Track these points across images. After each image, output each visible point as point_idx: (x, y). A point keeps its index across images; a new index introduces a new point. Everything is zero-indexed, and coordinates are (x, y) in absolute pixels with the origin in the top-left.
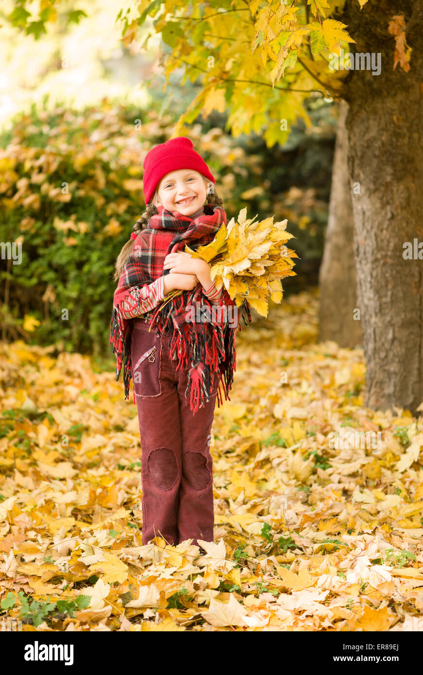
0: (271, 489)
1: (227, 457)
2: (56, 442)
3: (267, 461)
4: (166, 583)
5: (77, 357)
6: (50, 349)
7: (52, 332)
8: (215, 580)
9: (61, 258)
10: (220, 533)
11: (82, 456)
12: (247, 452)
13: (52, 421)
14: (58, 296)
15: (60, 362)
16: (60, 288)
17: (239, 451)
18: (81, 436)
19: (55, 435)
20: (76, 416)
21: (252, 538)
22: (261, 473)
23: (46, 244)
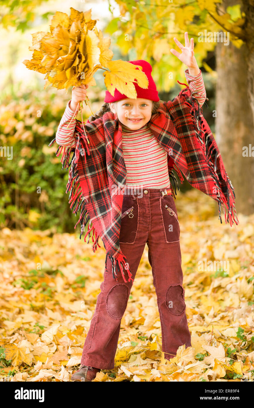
0: (228, 305)
1: (189, 288)
2: (68, 289)
3: (220, 287)
6: (47, 232)
7: (47, 221)
9: (49, 172)
11: (89, 296)
12: (202, 283)
13: (63, 276)
14: (50, 197)
15: (55, 240)
16: (51, 192)
17: (197, 282)
18: (84, 283)
19: (66, 284)
20: (77, 271)
23: (39, 164)
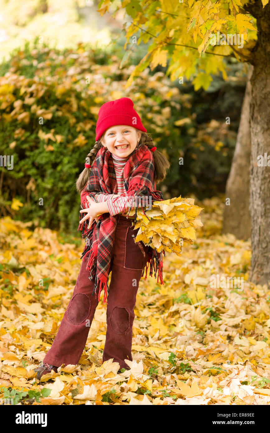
0: (178, 331)
1: (149, 308)
2: (31, 289)
3: (177, 312)
4: (102, 385)
5: (48, 231)
6: (29, 224)
7: (31, 212)
8: (134, 385)
10: (140, 357)
11: (49, 299)
12: (163, 305)
13: (29, 274)
14: (37, 186)
15: (35, 234)
16: (40, 181)
17: (158, 304)
18: (48, 286)
19: (30, 284)
20: (46, 272)
21: (162, 362)
22: (172, 321)
